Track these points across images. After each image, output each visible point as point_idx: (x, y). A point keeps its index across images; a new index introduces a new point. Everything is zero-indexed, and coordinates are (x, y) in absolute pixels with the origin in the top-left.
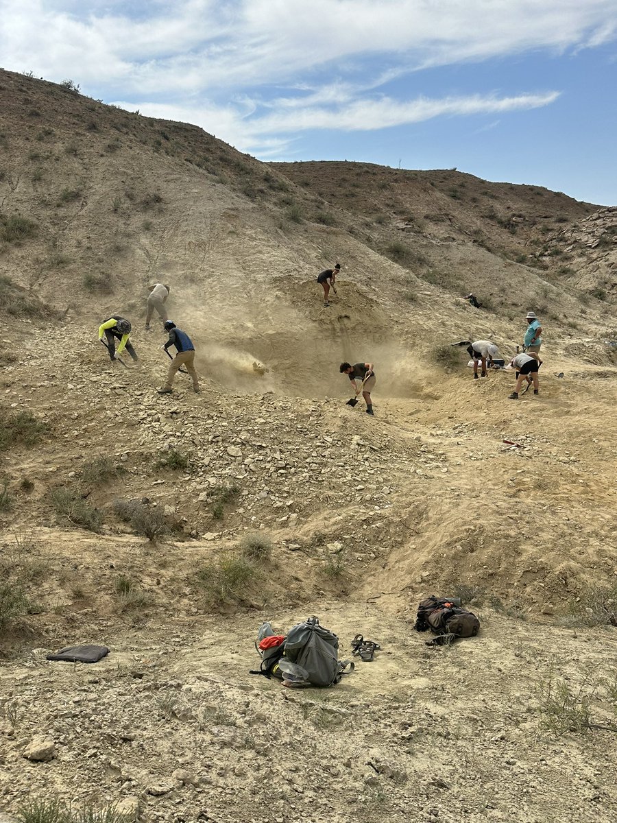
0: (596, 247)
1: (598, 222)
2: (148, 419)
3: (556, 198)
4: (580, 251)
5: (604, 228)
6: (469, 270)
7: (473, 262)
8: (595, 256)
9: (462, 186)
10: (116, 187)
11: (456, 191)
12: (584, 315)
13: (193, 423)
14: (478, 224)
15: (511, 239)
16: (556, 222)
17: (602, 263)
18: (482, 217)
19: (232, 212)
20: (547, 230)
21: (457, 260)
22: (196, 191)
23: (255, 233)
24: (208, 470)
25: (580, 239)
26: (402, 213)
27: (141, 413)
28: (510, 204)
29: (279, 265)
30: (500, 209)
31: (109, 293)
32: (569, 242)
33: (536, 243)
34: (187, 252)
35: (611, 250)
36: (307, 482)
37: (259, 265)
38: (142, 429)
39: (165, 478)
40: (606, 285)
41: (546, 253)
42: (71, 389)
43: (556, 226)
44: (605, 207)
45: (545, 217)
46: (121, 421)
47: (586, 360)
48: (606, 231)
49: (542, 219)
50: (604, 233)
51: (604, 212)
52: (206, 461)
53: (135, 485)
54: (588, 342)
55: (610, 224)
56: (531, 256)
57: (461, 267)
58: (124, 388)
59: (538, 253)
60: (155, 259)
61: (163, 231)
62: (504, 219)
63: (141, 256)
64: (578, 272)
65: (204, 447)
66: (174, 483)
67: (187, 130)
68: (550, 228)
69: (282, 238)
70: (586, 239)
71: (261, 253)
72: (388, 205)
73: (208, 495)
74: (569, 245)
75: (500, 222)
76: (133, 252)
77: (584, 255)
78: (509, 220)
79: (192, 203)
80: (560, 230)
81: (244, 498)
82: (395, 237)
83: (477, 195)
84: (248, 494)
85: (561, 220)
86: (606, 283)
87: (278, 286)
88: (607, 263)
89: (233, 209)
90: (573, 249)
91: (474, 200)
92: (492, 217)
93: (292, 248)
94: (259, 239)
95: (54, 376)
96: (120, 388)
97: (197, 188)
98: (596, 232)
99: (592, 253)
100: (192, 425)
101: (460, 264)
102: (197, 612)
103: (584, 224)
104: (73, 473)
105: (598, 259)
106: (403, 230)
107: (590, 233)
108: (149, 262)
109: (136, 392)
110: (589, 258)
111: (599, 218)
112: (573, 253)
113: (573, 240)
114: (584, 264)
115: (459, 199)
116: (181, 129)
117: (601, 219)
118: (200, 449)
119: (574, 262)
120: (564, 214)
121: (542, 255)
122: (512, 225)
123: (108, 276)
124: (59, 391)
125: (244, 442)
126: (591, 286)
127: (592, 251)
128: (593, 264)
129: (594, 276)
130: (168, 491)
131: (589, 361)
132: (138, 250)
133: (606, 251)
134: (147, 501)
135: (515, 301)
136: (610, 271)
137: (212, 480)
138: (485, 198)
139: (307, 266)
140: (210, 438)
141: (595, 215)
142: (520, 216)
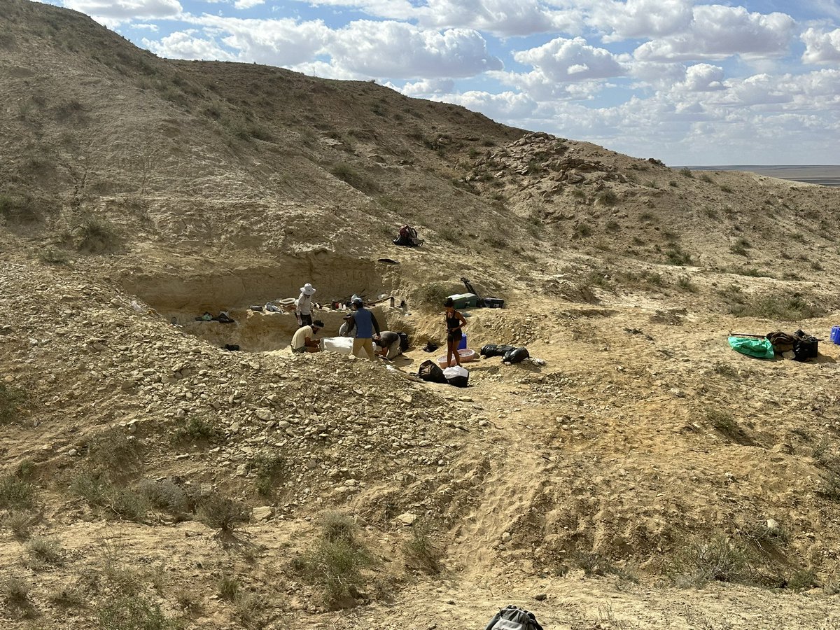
0: (526, 174)
1: (525, 147)
2: (146, 380)
3: (475, 120)
4: (510, 177)
5: (531, 154)
6: (420, 197)
7: (424, 188)
8: (525, 183)
9: (383, 101)
10: (18, 88)
11: (377, 106)
12: (538, 248)
13: (205, 382)
14: (406, 144)
15: (439, 162)
16: (483, 145)
17: (534, 190)
18: (408, 136)
19: (170, 125)
20: (475, 155)
21: (407, 186)
22: (122, 97)
23: (202, 151)
24: (239, 437)
25: (510, 165)
26: (324, 127)
27: (135, 372)
28: (435, 124)
29: (236, 189)
30: (425, 128)
31: (32, 220)
32: (499, 167)
33: (466, 167)
34: (122, 171)
35: (542, 177)
36: (356, 446)
37: (213, 188)
38: (141, 392)
39: (187, 451)
40: (540, 214)
41: (477, 178)
42: (35, 345)
43: (483, 149)
44: (531, 132)
45: (471, 140)
46: (112, 383)
47: (563, 297)
48: (534, 157)
49: (468, 142)
50: (533, 159)
51: (531, 137)
52: (234, 428)
53: (155, 461)
54: (559, 278)
55: (537, 150)
56: (462, 181)
57: (412, 194)
58: (103, 341)
59: (468, 178)
60: (82, 177)
61: (88, 145)
62: (430, 140)
63: (65, 174)
64: (511, 199)
65: (226, 411)
66: (202, 456)
67: (72, 18)
68: (478, 151)
69: (233, 157)
70: (515, 165)
71: (213, 175)
72: (307, 117)
73: (247, 468)
74: (499, 170)
75: (428, 144)
76: (54, 168)
77: (515, 182)
78: (436, 141)
79: (119, 112)
80: (489, 154)
81: (289, 469)
82: (338, 158)
83: (399, 112)
84: (294, 465)
85: (489, 144)
86: (540, 212)
87: (241, 215)
88: (539, 191)
89: (170, 121)
90: (503, 176)
91: (397, 117)
92: (418, 137)
93: (246, 170)
94: (209, 158)
95: (8, 328)
96: (99, 341)
97: (123, 94)
98: (525, 158)
99: (523, 180)
100: (204, 385)
101: (411, 190)
102: (315, 611)
103: (512, 148)
104: (74, 450)
105: (530, 187)
106: (333, 147)
107: (518, 159)
108: (74, 181)
109: (119, 347)
110: (520, 186)
111: (526, 143)
112: (504, 179)
113: (501, 166)
114: (515, 191)
115: (381, 115)
116: (65, 16)
117: (528, 145)
118: (221, 414)
119: (505, 189)
120: (492, 138)
121: (472, 179)
122: (439, 146)
123: (29, 200)
124: (21, 348)
125: (274, 404)
126: (524, 214)
127: (522, 177)
128: (525, 191)
129: (527, 205)
130: (197, 467)
131: (566, 299)
132: (60, 167)
133: (536, 178)
134: (179, 481)
135: (472, 233)
136: (543, 199)
137: (248, 450)
138: (409, 116)
139: (268, 191)
140: (231, 399)
141: (522, 140)
142: (446, 137)
